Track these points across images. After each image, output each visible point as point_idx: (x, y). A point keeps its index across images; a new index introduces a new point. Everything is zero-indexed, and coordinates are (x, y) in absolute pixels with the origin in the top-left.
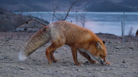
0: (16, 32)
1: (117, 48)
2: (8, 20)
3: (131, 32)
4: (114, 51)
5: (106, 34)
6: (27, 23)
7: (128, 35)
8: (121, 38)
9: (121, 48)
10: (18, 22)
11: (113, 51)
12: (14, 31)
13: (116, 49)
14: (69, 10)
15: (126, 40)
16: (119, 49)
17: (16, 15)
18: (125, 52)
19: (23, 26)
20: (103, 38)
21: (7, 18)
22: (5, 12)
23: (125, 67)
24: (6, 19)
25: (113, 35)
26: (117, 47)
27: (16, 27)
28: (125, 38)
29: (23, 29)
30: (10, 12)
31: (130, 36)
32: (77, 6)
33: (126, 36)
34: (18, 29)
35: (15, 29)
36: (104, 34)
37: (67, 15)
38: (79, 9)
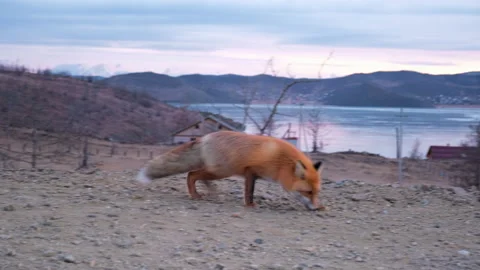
0: (173, 144)
1: (354, 200)
2: (158, 119)
3: (415, 151)
4: (345, 207)
5: (362, 154)
6: (197, 127)
7: (409, 156)
8: (394, 163)
9: (364, 200)
10: (179, 123)
11: (341, 209)
12: (169, 143)
13: (351, 202)
14: (279, 102)
15: (404, 168)
16: (358, 201)
17: (177, 109)
18: (372, 211)
19: (189, 132)
20: (357, 162)
21: (158, 115)
22: (153, 102)
23: (359, 259)
24: (155, 118)
25: (378, 155)
26: (354, 196)
27: (174, 135)
28: (403, 164)
29: (187, 140)
30: (165, 102)
31: (413, 159)
32: (305, 93)
33: (405, 159)
34: (177, 139)
35: (172, 140)
36: (357, 153)
37: (274, 111)
38: (308, 99)
